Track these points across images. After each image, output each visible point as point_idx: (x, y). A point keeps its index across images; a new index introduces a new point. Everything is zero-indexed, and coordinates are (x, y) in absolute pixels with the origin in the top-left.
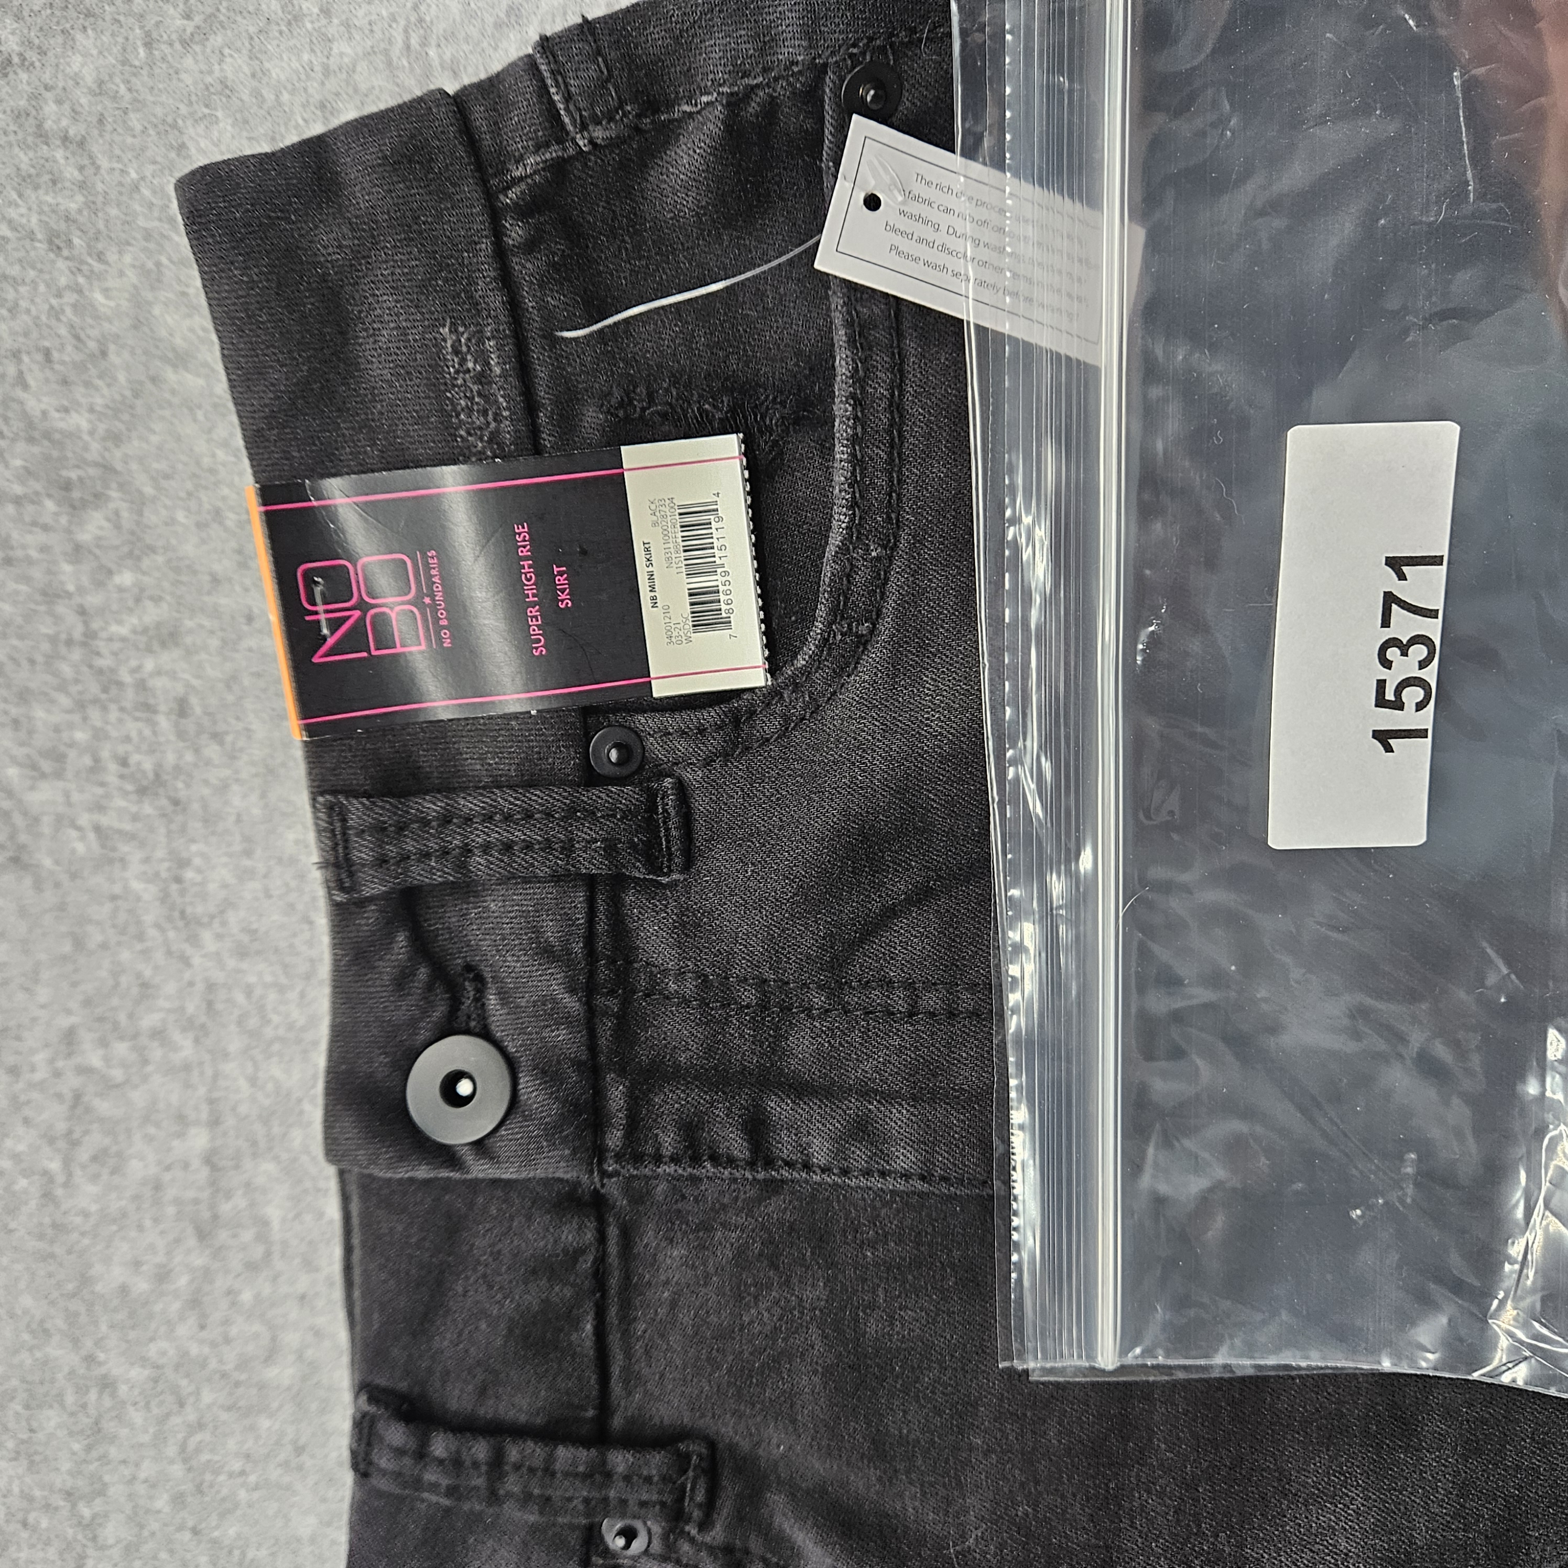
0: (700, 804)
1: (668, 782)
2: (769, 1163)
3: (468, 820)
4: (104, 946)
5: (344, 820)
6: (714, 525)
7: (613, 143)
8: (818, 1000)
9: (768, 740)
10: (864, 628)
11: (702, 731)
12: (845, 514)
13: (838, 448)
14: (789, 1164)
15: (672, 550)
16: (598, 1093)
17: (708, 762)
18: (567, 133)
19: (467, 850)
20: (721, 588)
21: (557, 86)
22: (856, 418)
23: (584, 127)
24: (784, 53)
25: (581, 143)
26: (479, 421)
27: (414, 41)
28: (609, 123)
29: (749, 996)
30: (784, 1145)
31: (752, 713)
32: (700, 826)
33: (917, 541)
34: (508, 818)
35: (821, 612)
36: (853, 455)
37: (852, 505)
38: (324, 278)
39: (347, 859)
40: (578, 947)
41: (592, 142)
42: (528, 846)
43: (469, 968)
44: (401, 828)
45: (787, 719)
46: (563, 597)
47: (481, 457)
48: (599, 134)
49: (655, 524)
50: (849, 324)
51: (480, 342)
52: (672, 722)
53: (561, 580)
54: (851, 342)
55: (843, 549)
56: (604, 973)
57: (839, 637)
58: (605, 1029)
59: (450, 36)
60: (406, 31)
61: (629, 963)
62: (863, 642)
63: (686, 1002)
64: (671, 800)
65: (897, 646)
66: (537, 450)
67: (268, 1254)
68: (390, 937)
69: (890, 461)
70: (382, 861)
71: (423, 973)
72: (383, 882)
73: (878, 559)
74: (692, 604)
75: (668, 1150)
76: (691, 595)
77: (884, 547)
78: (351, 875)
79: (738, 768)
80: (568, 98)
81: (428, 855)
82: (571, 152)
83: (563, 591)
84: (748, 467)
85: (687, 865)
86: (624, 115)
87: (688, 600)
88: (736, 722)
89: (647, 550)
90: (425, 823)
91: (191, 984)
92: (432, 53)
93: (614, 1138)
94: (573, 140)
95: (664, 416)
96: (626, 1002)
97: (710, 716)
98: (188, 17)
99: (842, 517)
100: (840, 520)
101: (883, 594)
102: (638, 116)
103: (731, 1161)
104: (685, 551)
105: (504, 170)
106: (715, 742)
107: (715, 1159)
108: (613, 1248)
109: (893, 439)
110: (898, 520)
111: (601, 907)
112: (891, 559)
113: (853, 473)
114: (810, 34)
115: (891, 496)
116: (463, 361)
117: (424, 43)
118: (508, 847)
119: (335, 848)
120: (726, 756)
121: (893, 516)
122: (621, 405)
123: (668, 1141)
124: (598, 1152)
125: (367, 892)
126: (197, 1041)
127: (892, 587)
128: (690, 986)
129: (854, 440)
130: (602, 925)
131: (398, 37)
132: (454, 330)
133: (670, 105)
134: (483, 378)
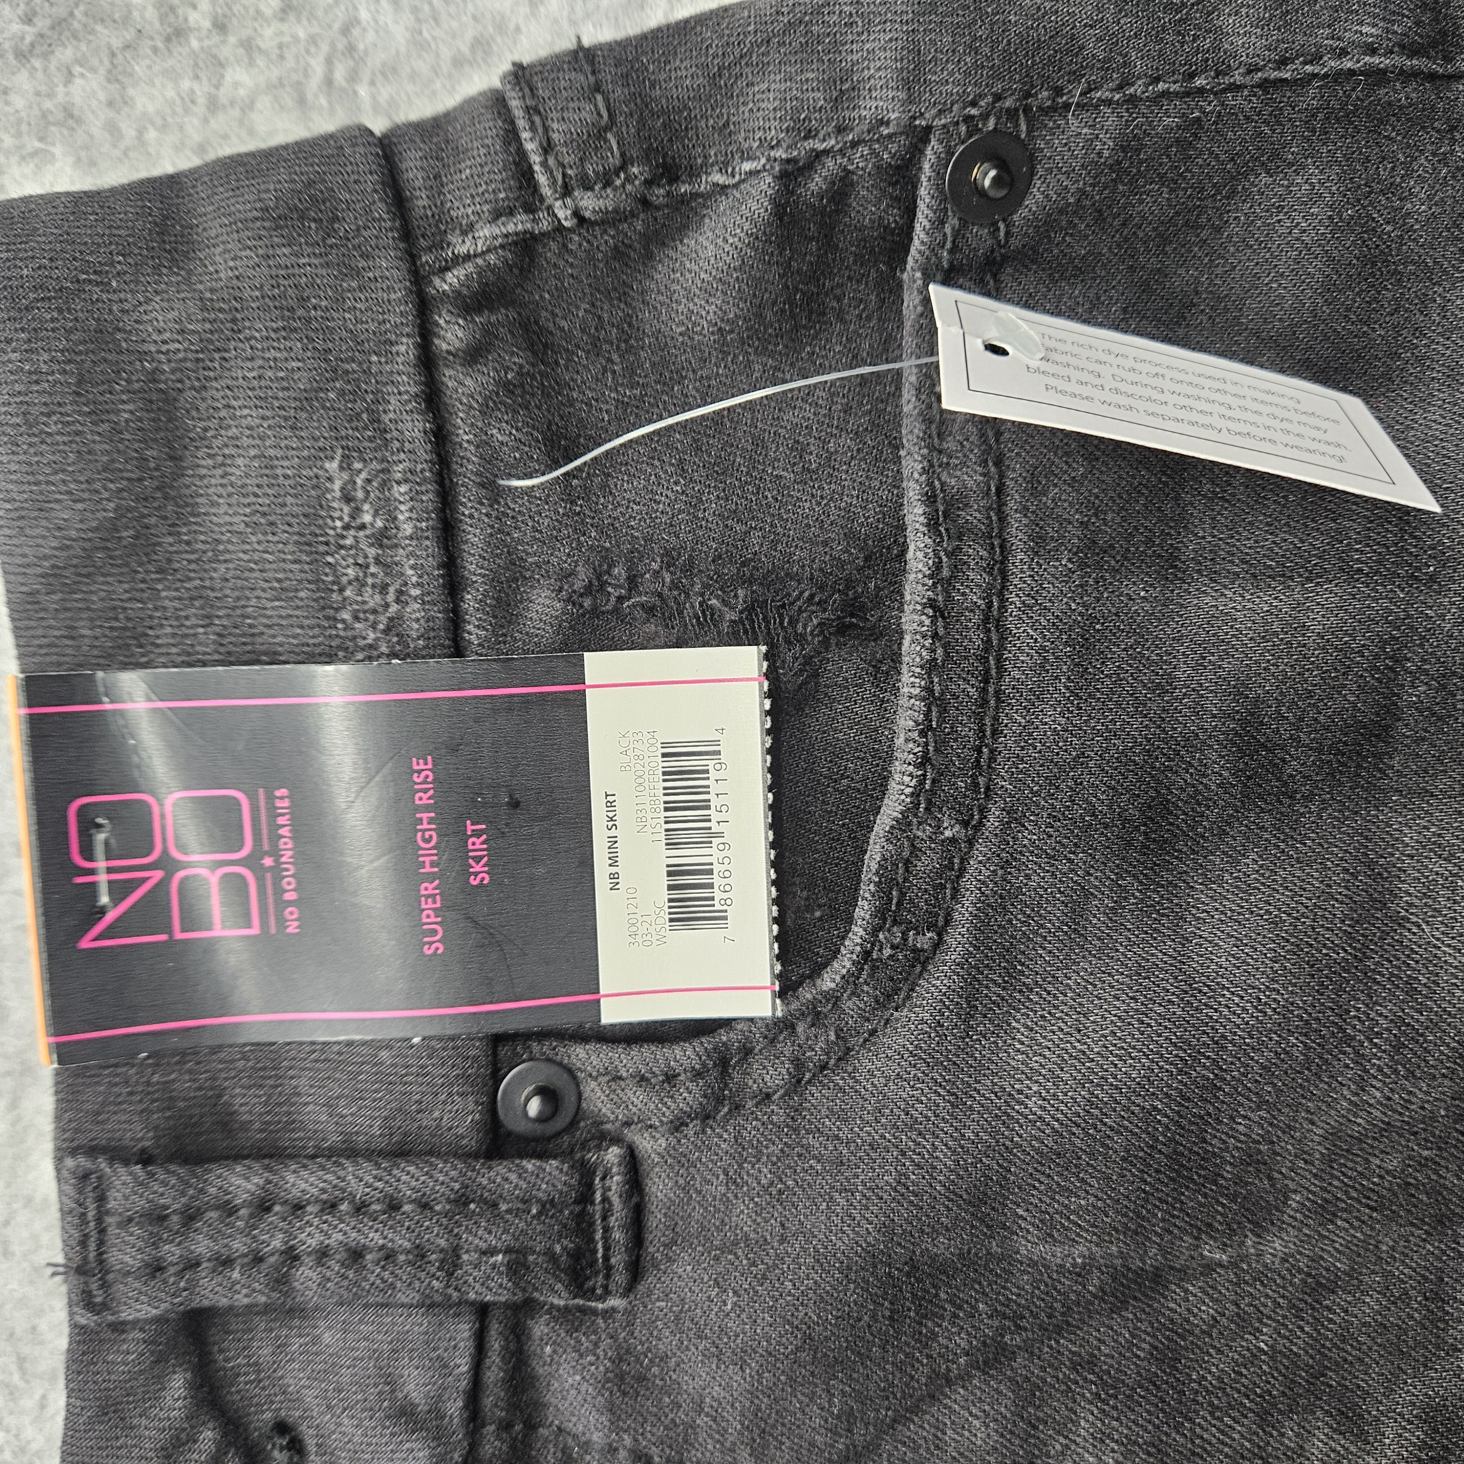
0: (661, 1185)
1: (613, 1154)
3: (298, 1207)
5: (101, 1199)
6: (712, 774)
7: (608, 219)
9: (768, 1096)
10: (925, 940)
11: (670, 1078)
12: (911, 775)
13: (906, 678)
15: (648, 807)
17: (677, 1125)
18: (542, 199)
19: (291, 1256)
20: (716, 868)
21: (533, 128)
22: (935, 636)
23: (566, 191)
25: (561, 214)
26: (373, 600)
27: (339, 75)
28: (604, 187)
31: (747, 1052)
32: (655, 1219)
33: (1013, 820)
34: (360, 1208)
35: (863, 911)
36: (929, 690)
37: (924, 762)
38: (153, 376)
39: (101, 1260)
40: (454, 1407)
41: (577, 214)
42: (389, 1256)
43: (282, 1427)
44: (190, 1217)
45: (798, 1064)
46: (477, 868)
47: (371, 654)
48: (588, 203)
49: (624, 768)
50: (930, 499)
51: (385, 485)
52: (627, 1060)
53: (476, 844)
54: (933, 525)
55: (903, 824)
56: (492, 1445)
57: (887, 952)
59: (389, 71)
60: (329, 61)
61: (531, 1426)
62: (922, 961)
64: (616, 1181)
66: (458, 650)
68: (160, 1380)
69: (984, 703)
70: (156, 1268)
71: (208, 1437)
72: (153, 1301)
73: (953, 840)
74: (670, 888)
76: (670, 874)
77: (965, 824)
78: (105, 1285)
79: (722, 1138)
80: (547, 148)
81: (227, 1262)
82: (545, 225)
83: (478, 859)
84: (770, 694)
85: (637, 1281)
86: (627, 179)
87: (665, 881)
88: (724, 1064)
89: (610, 804)
90: (229, 1210)
92: (363, 91)
94: (550, 208)
95: (650, 610)
97: (685, 1052)
98: (28, 19)
99: (907, 779)
100: (903, 782)
101: (955, 891)
102: (648, 183)
104: (666, 809)
105: (440, 244)
106: (688, 1095)
109: (987, 671)
110: (988, 789)
111: (495, 1344)
112: (971, 843)
113: (928, 714)
115: (980, 752)
116: (356, 512)
117: (353, 77)
118: (356, 1255)
119: (83, 1243)
120: (706, 1117)
121: (982, 780)
122: (588, 590)
125: (127, 1315)
127: (968, 882)
129: (931, 667)
130: (493, 1374)
131: (318, 67)
132: (346, 465)
133: (694, 173)
134: (382, 539)
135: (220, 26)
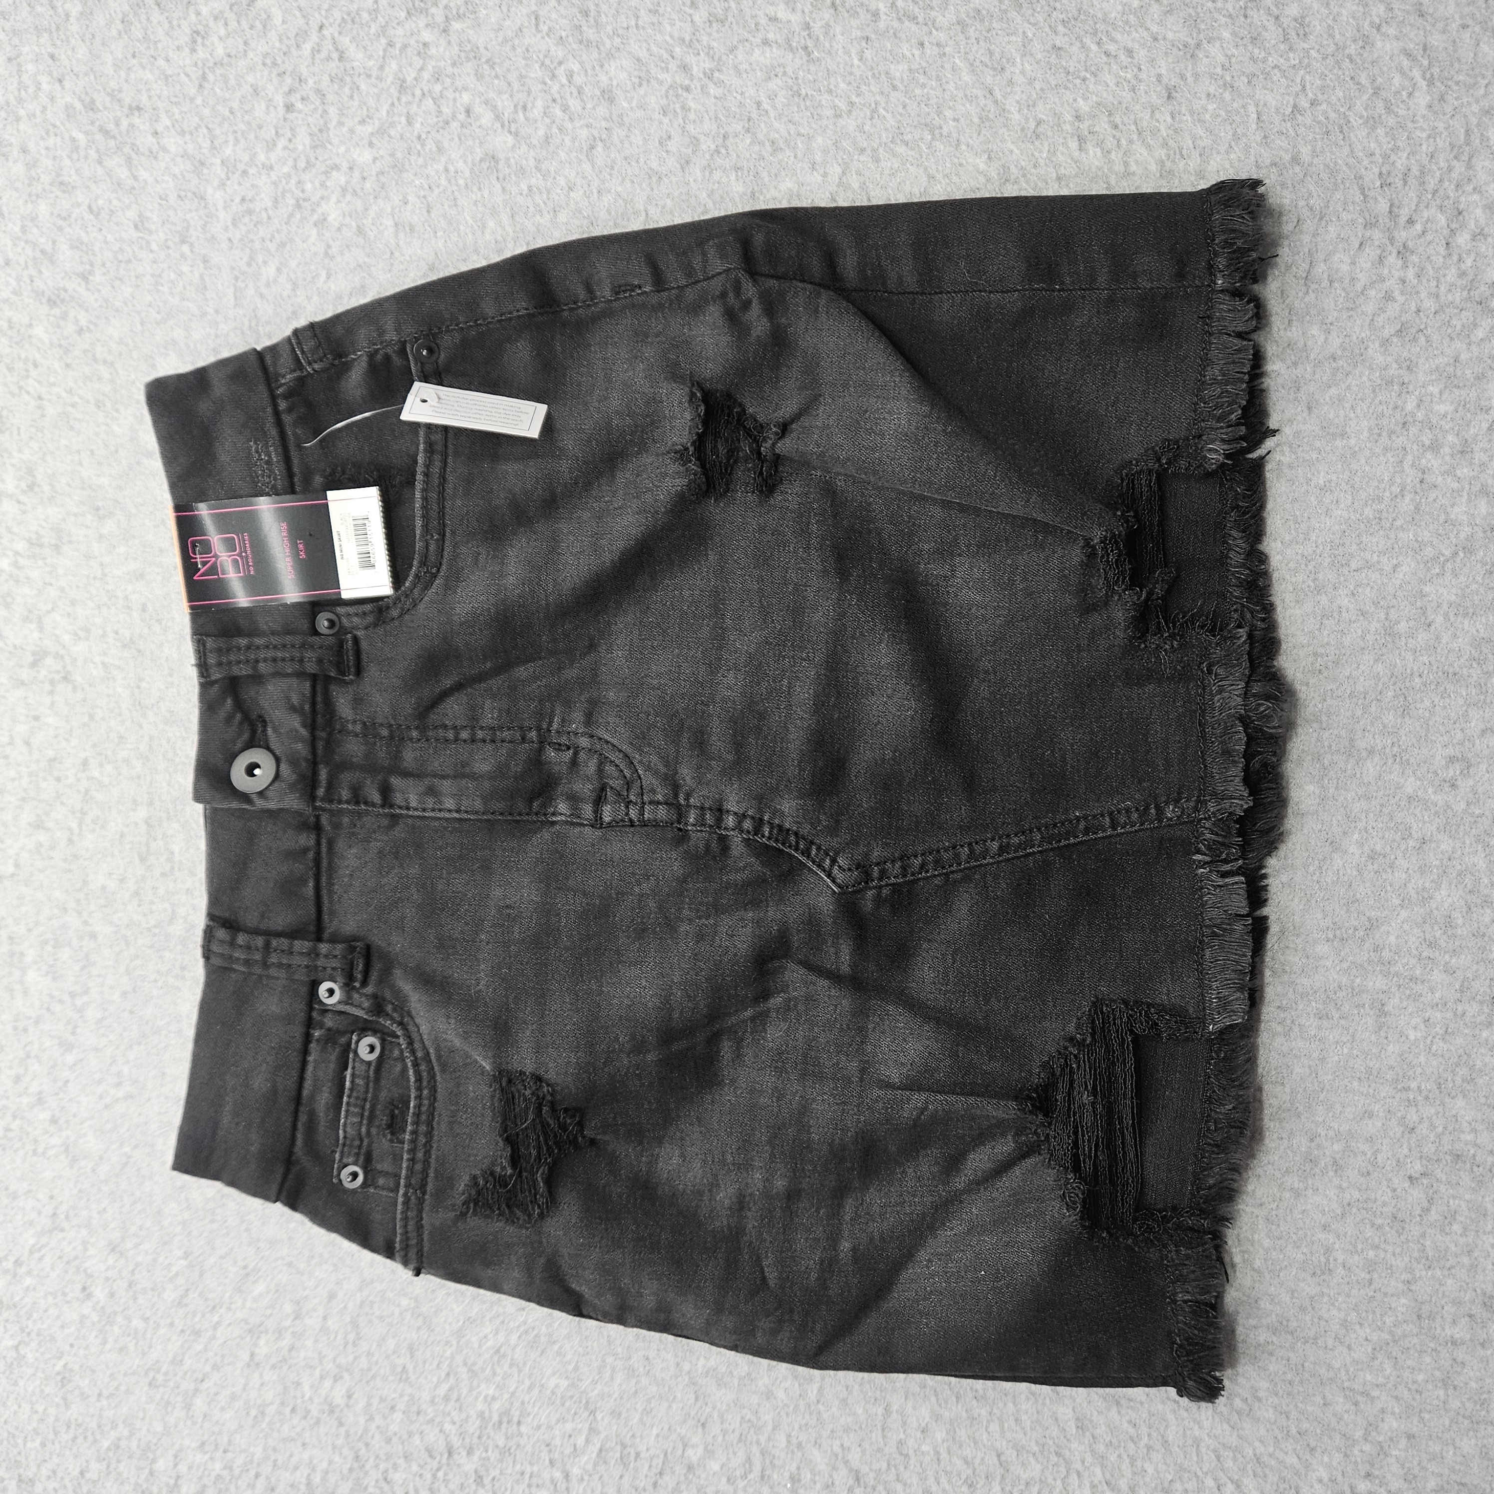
0: (364, 645)
1: (349, 636)
2: (391, 806)
3: (258, 648)
4: (104, 719)
5: (204, 646)
6: (367, 525)
7: (323, 370)
8: (415, 734)
9: (394, 619)
10: (434, 570)
11: (364, 614)
12: (421, 521)
13: (417, 493)
14: (400, 807)
15: (349, 535)
16: (315, 773)
17: (366, 628)
18: (303, 366)
19: (257, 661)
20: (371, 551)
21: (299, 347)
22: (425, 481)
23: (310, 364)
24: (387, 337)
25: (309, 370)
26: (267, 480)
27: (253, 324)
28: (320, 362)
29: (385, 732)
30: (398, 799)
31: (388, 608)
32: (364, 657)
33: (453, 533)
34: (275, 647)
35: (415, 563)
36: (423, 496)
37: (423, 516)
38: (202, 422)
39: (205, 662)
40: (307, 707)
41: (313, 370)
42: (283, 660)
43: (260, 717)
44: (229, 650)
45: (402, 609)
46: (301, 553)
47: (268, 495)
48: (316, 366)
49: (341, 524)
50: (425, 443)
51: (267, 447)
52: (351, 610)
53: (301, 546)
54: (425, 450)
55: (422, 536)
56: (320, 720)
57: (423, 573)
58: (320, 745)
60: (250, 321)
61: (332, 718)
62: (435, 576)
63: (357, 735)
64: (350, 644)
65: (447, 578)
66: (293, 492)
67: (172, 868)
68: (224, 700)
69: (439, 499)
70: (220, 664)
71: (239, 716)
72: (220, 673)
73: (438, 540)
74: (360, 558)
75: (345, 798)
76: (359, 554)
77: (440, 535)
78: (207, 670)
79: (380, 631)
80: (303, 352)
81: (239, 662)
82: (305, 373)
83: (301, 551)
84: (382, 500)
85: (359, 672)
86: (327, 359)
87: (357, 556)
88: (381, 610)
89: (339, 535)
90: (239, 649)
91: (142, 737)
92: (261, 329)
93: (321, 792)
94: (305, 369)
95: (349, 479)
96: (330, 734)
97: (368, 607)
98: (158, 313)
100: (419, 523)
101: (442, 555)
102: (333, 360)
103: (374, 805)
104: (356, 536)
105: (277, 380)
106: (370, 619)
107: (366, 803)
108: (324, 850)
109: (440, 490)
110: (444, 524)
111: (319, 689)
112: (443, 541)
113: (423, 503)
114: (398, 330)
115: (440, 514)
116: (260, 455)
117: (257, 325)
118: (274, 660)
119: (200, 658)
120: (375, 625)
121: (442, 522)
122: (330, 475)
123: (345, 794)
124: (313, 798)
125: (213, 678)
126: (143, 764)
127: (446, 553)
128: (358, 728)
130: (319, 699)
131: (247, 323)
132: (255, 443)
133: (346, 356)
134: (268, 462)
135: (217, 312)
